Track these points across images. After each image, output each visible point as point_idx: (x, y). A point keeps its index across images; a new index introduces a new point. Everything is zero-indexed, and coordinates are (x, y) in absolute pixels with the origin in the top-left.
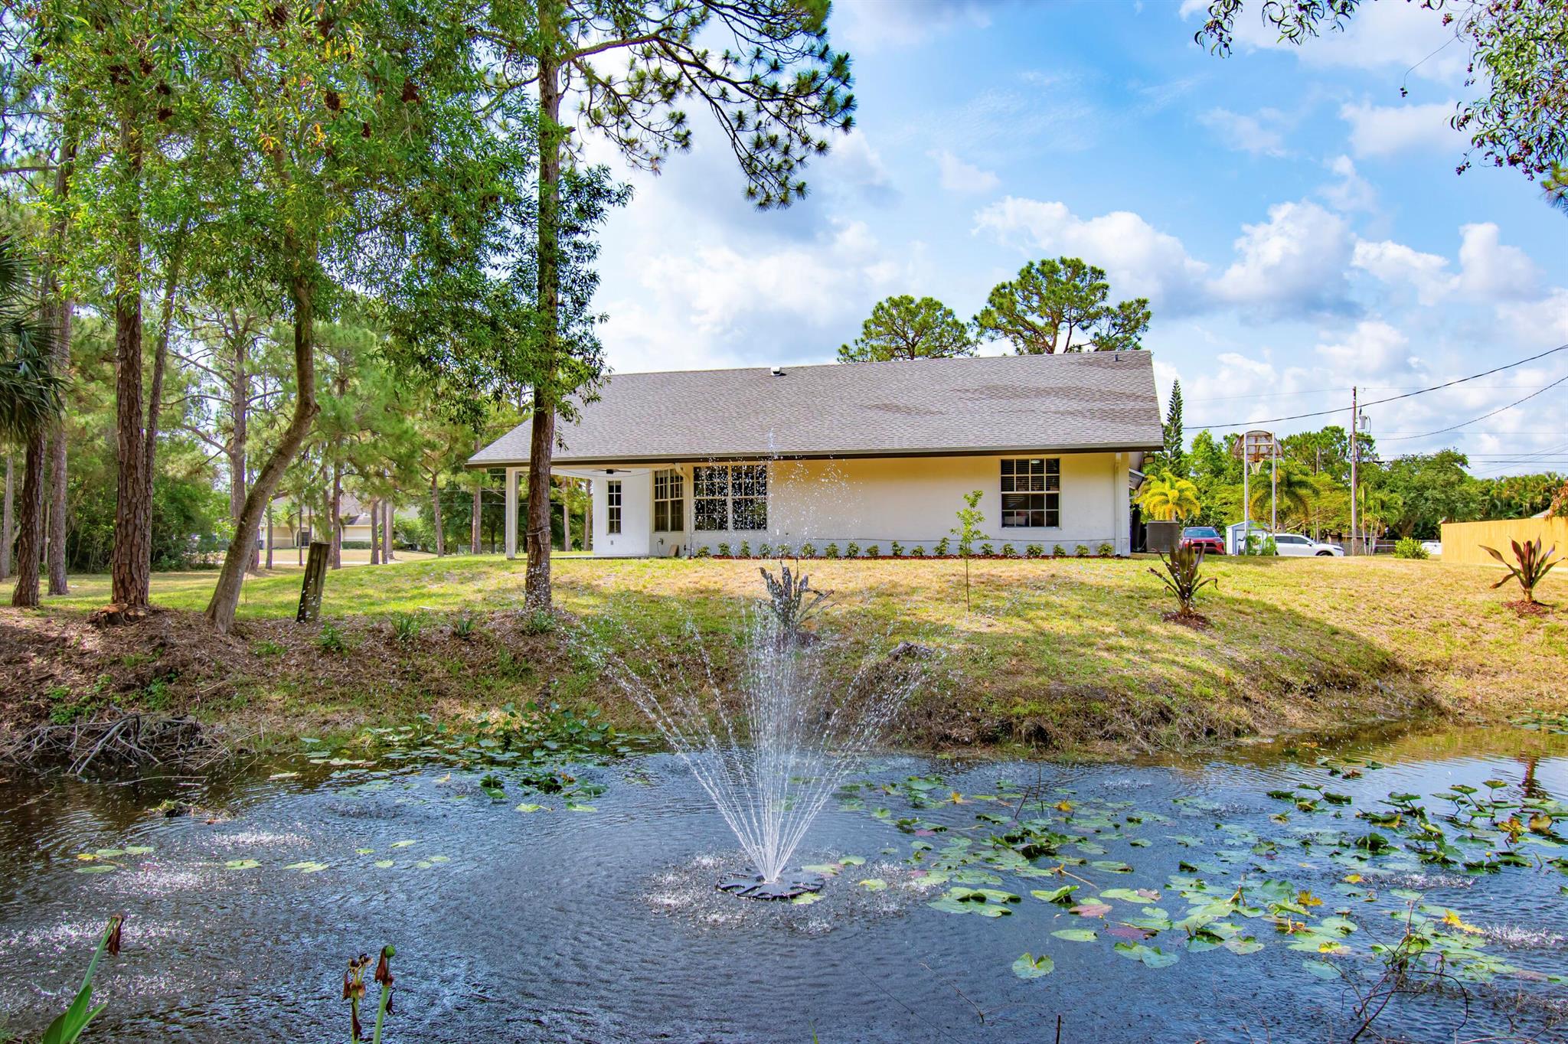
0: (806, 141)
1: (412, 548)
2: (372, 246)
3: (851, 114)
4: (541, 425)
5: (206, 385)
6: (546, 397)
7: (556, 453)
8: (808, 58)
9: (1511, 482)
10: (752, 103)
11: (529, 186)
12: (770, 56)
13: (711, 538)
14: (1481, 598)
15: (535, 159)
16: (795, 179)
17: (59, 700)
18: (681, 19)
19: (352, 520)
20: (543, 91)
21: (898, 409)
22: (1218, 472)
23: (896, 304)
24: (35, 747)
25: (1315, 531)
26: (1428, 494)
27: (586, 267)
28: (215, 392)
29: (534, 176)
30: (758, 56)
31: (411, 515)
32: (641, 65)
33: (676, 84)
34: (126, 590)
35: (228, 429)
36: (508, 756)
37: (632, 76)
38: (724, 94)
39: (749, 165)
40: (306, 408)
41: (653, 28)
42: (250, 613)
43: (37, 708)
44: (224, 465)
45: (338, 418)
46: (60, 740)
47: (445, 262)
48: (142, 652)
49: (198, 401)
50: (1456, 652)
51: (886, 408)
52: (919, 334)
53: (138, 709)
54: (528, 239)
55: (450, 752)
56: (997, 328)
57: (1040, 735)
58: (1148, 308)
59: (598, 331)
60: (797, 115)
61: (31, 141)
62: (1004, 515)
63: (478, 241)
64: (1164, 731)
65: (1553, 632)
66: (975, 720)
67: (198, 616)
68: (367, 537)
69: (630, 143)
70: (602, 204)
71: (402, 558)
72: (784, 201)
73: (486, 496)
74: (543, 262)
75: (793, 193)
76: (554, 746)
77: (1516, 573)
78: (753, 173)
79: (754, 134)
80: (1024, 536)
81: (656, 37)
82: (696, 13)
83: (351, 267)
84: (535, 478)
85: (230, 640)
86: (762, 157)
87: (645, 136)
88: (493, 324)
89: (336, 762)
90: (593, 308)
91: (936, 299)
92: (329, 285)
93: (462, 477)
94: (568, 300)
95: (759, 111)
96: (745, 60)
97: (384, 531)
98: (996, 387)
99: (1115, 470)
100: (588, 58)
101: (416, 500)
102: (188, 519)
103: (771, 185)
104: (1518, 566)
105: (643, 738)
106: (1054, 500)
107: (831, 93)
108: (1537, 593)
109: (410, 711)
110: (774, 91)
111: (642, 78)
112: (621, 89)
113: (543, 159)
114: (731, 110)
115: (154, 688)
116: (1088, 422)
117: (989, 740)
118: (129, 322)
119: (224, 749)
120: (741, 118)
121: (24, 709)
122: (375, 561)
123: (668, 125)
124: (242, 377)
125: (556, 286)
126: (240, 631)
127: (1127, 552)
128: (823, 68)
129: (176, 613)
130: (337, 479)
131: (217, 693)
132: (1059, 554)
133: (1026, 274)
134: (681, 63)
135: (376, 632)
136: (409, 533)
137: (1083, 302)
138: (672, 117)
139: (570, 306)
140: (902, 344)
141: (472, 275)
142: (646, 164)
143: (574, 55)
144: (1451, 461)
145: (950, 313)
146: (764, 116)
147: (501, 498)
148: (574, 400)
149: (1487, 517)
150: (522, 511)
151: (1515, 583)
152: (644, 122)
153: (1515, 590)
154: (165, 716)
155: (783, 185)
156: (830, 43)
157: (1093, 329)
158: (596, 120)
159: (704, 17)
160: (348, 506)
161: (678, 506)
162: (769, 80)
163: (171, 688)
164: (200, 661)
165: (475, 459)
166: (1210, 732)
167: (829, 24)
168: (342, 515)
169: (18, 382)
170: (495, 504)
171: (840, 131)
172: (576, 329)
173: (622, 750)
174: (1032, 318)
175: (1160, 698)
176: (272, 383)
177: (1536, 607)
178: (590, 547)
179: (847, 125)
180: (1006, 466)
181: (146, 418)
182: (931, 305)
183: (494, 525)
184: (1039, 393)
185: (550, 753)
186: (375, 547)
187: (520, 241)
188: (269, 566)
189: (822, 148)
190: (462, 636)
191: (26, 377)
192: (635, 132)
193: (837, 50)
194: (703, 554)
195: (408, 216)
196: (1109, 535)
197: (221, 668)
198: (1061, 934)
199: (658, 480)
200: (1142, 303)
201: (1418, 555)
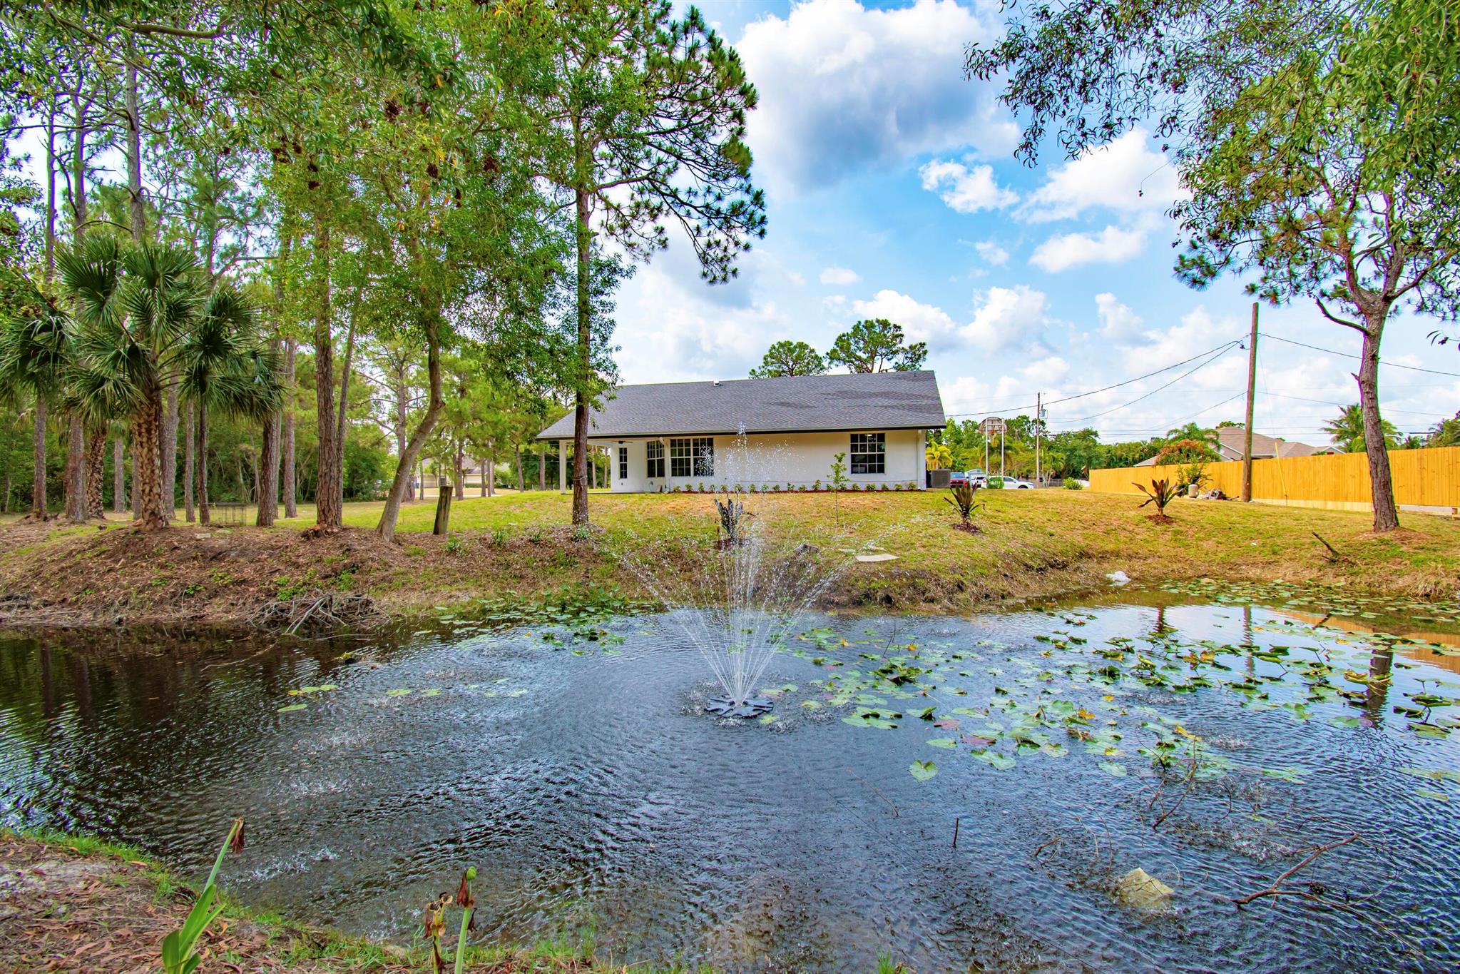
0: (737, 244)
1: (505, 487)
2: (476, 304)
3: (765, 227)
4: (581, 414)
5: (382, 393)
6: (584, 397)
7: (591, 431)
8: (739, 192)
9: (1122, 446)
10: (706, 219)
11: (571, 265)
12: (716, 190)
13: (681, 482)
14: (1132, 513)
15: (575, 250)
16: (731, 266)
17: (282, 585)
18: (662, 169)
19: (470, 471)
20: (579, 210)
21: (789, 405)
22: (958, 442)
23: (781, 345)
24: (267, 615)
25: (1015, 473)
26: (1076, 453)
27: (608, 316)
28: (388, 397)
29: (575, 260)
30: (709, 191)
31: (505, 468)
32: (638, 198)
33: (659, 209)
34: (326, 516)
35: (395, 419)
36: (565, 617)
37: (632, 204)
38: (688, 214)
39: (704, 258)
40: (436, 403)
41: (645, 174)
42: (405, 530)
43: (269, 590)
44: (394, 441)
45: (460, 412)
46: (282, 611)
47: (520, 313)
48: (335, 554)
49: (378, 402)
50: (1122, 546)
51: (782, 404)
52: (795, 362)
53: (333, 592)
54: (572, 299)
55: (529, 614)
56: (839, 359)
57: (888, 599)
58: (926, 348)
59: (615, 357)
60: (730, 228)
61: (264, 241)
62: (853, 466)
63: (541, 300)
64: (961, 596)
65: (1177, 533)
66: (849, 591)
67: (371, 533)
68: (479, 481)
69: (631, 245)
70: (617, 277)
71: (500, 493)
72: (724, 279)
73: (548, 457)
74: (580, 316)
75: (730, 275)
76: (592, 610)
77: (1153, 498)
78: (706, 262)
79: (707, 239)
80: (864, 480)
81: (647, 178)
82: (670, 166)
83: (462, 317)
84: (577, 446)
85: (392, 545)
86: (711, 252)
87: (640, 241)
88: (551, 352)
89: (457, 622)
90: (611, 343)
91: (806, 342)
92: (451, 330)
93: (532, 447)
94: (597, 336)
95: (709, 224)
96: (701, 193)
97: (488, 476)
98: (846, 392)
99: (917, 440)
100: (605, 190)
101: (506, 459)
102: (374, 471)
103: (716, 270)
104: (1155, 495)
105: (646, 603)
106: (881, 458)
107: (752, 214)
108: (1167, 510)
109: (503, 588)
110: (718, 212)
111: (638, 205)
112: (625, 212)
113: (580, 250)
114: (693, 223)
115: (343, 577)
116: (901, 412)
117: (858, 603)
118: (324, 351)
119: (386, 614)
120: (698, 229)
121: (260, 591)
122: (484, 495)
123: (654, 234)
124: (402, 388)
125: (589, 327)
126: (398, 541)
127: (924, 487)
128: (747, 199)
129: (358, 530)
130: (461, 447)
131: (383, 579)
132: (885, 489)
133: (856, 328)
134: (663, 194)
135: (482, 540)
136: (503, 478)
137: (889, 346)
138: (656, 229)
139: (598, 341)
140: (786, 368)
141: (540, 323)
142: (641, 257)
143: (597, 189)
144: (1088, 434)
145: (812, 351)
146: (712, 228)
147: (557, 458)
148: (600, 399)
149: (1109, 466)
150: (569, 465)
151: (1153, 505)
152: (640, 232)
153: (1153, 508)
154: (350, 595)
155: (724, 269)
156: (752, 183)
157: (895, 360)
158: (611, 231)
159: (676, 167)
160: (467, 463)
161: (661, 462)
162: (716, 205)
163: (354, 577)
164: (372, 559)
165: (540, 436)
166: (987, 596)
167: (751, 170)
168: (463, 468)
169: (255, 388)
170: (553, 462)
171: (757, 238)
172: (601, 356)
173: (634, 611)
174: (859, 354)
175: (957, 576)
176: (421, 392)
177: (1166, 519)
178: (608, 486)
179: (762, 233)
180: (854, 438)
181: (337, 409)
182: (802, 346)
183: (552, 474)
184: (871, 395)
185: (590, 614)
186: (484, 486)
187: (567, 300)
188: (422, 498)
189: (747, 248)
190: (534, 542)
191: (259, 384)
192: (634, 239)
193: (756, 188)
194: (676, 491)
195: (497, 283)
196: (914, 478)
197: (386, 564)
198: (931, 742)
199: (649, 446)
200: (922, 345)
201: (1077, 488)
